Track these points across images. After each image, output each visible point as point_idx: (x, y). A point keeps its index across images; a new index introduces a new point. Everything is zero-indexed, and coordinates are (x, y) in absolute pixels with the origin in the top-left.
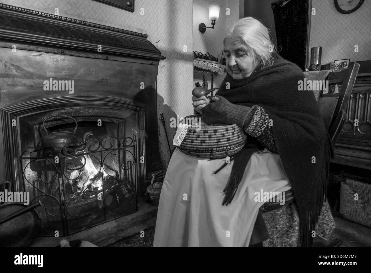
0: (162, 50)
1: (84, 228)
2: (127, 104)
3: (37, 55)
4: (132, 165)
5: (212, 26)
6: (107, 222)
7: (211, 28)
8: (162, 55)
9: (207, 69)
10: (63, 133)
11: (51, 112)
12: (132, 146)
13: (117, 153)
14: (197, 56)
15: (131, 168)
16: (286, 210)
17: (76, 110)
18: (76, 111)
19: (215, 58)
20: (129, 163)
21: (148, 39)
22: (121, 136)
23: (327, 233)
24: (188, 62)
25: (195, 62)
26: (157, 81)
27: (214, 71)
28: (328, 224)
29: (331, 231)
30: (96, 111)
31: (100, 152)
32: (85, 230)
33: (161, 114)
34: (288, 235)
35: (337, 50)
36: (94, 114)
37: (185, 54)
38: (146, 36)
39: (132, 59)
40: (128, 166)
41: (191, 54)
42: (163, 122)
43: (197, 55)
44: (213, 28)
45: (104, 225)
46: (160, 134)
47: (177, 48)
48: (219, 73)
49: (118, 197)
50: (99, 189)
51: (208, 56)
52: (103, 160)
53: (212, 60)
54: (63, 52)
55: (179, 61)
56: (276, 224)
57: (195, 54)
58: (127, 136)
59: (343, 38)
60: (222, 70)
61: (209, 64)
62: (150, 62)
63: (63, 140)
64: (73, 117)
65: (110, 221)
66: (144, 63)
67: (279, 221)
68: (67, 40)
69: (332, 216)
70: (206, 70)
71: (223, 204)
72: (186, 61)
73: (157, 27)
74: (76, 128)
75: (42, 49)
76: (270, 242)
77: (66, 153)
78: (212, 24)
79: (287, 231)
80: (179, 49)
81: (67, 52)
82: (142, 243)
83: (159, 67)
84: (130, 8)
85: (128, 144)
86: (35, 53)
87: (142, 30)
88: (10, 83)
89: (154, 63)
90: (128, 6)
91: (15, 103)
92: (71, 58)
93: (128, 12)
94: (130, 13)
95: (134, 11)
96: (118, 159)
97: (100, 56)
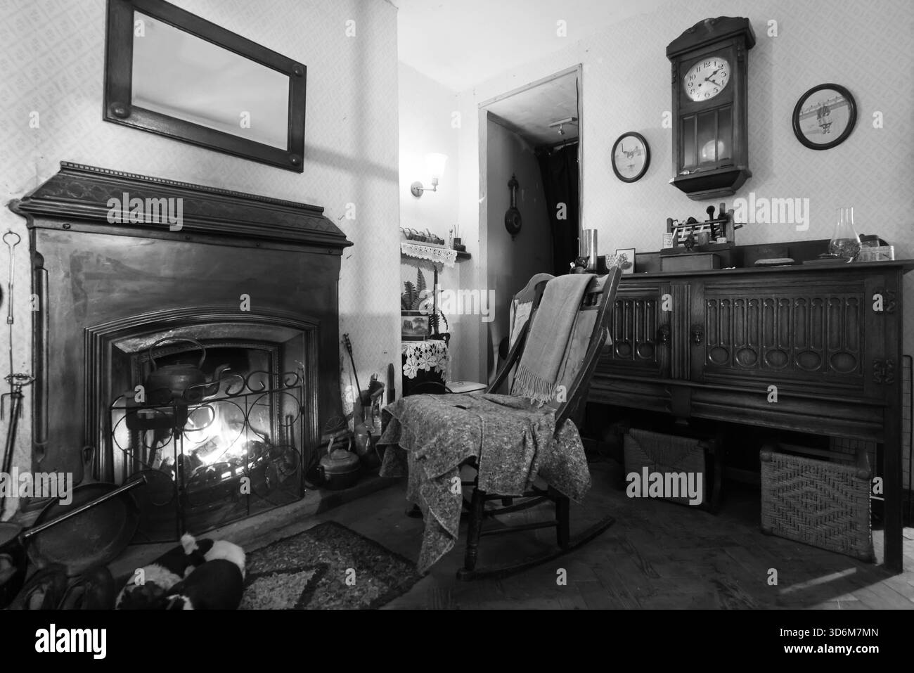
0: (348, 231)
1: (212, 528)
3: (148, 244)
4: (294, 420)
5: (433, 187)
6: (252, 516)
7: (431, 190)
8: (348, 239)
9: (426, 257)
10: (182, 367)
11: (163, 333)
12: (298, 387)
13: (267, 402)
15: (292, 425)
17: (203, 329)
18: (204, 331)
19: (439, 239)
20: (289, 419)
21: (324, 214)
22: (276, 371)
23: (580, 492)
25: (404, 247)
26: (339, 281)
27: (437, 261)
29: (586, 491)
30: (236, 330)
31: (245, 397)
32: (214, 529)
33: (344, 335)
38: (321, 210)
39: (299, 247)
40: (287, 422)
42: (347, 348)
43: (408, 235)
44: (435, 190)
45: (248, 520)
46: (342, 369)
49: (268, 479)
51: (427, 234)
52: (248, 410)
53: (434, 242)
54: (189, 239)
57: (404, 232)
58: (286, 371)
60: (451, 258)
61: (428, 249)
62: (327, 251)
63: (182, 379)
64: (199, 341)
65: (256, 515)
66: (318, 252)
68: (196, 220)
70: (422, 260)
73: (340, 195)
74: (203, 359)
75: (155, 235)
76: (489, 483)
77: (188, 399)
78: (432, 184)
79: (513, 472)
81: (195, 238)
83: (343, 258)
84: (298, 168)
85: (290, 383)
86: (144, 241)
87: (315, 201)
88: (102, 288)
89: (335, 251)
90: (293, 164)
91: (108, 319)
92: (200, 247)
93: (293, 173)
94: (297, 174)
95: (302, 171)
96: (268, 412)
97: (247, 243)
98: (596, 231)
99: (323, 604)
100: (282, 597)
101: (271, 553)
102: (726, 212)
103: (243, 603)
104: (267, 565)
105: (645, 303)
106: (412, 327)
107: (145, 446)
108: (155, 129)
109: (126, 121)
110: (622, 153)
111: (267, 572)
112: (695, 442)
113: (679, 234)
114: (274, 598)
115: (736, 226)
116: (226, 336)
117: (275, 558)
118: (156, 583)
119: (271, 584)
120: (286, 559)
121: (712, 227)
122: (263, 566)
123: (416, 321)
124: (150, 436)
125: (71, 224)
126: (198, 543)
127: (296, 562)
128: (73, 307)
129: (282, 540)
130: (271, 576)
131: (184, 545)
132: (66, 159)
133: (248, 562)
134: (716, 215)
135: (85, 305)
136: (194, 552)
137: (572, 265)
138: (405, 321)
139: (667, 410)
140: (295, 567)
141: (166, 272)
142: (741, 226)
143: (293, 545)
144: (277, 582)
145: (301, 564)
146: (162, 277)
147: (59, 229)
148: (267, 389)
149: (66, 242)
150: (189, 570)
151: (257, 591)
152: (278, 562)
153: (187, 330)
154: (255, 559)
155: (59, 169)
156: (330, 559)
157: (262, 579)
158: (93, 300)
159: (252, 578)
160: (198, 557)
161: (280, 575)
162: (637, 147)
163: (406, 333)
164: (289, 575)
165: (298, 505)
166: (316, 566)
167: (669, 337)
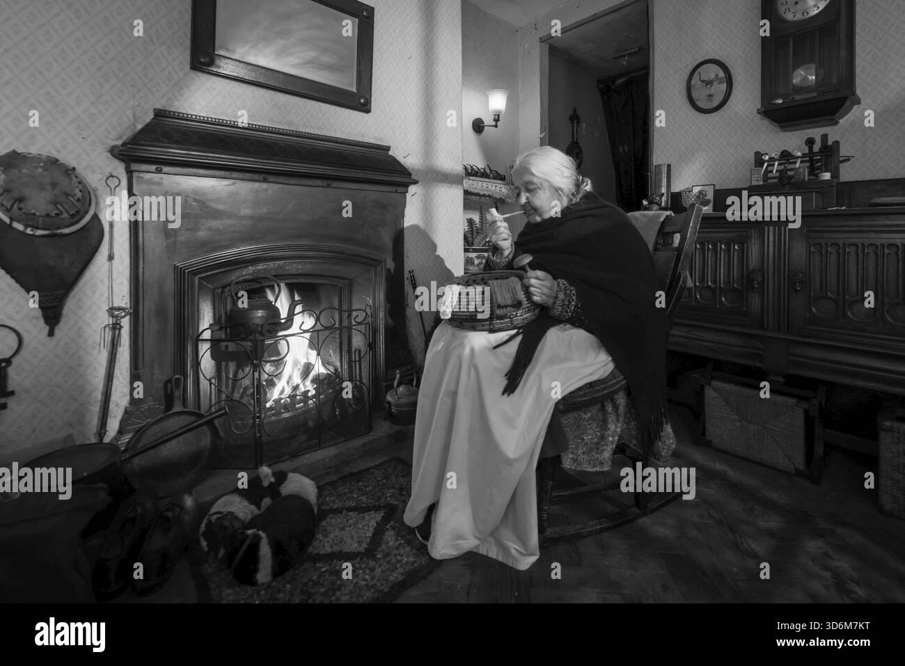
0: (413, 169)
1: (287, 457)
2: (357, 255)
3: (230, 185)
4: (362, 356)
5: (494, 123)
6: (322, 448)
7: (493, 126)
8: (414, 177)
9: (487, 193)
10: (260, 302)
11: (243, 269)
12: (366, 323)
13: (337, 336)
14: (471, 173)
15: (360, 361)
16: (596, 414)
17: (279, 265)
18: (279, 267)
19: (499, 175)
20: (357, 353)
21: (390, 153)
22: (345, 307)
23: (663, 454)
24: (454, 186)
25: (466, 184)
26: (405, 218)
27: (498, 197)
28: (665, 442)
29: (670, 452)
30: (309, 266)
31: (316, 331)
32: (288, 459)
33: (409, 271)
34: (598, 449)
35: (696, 170)
36: (306, 272)
37: (450, 174)
38: (388, 148)
40: (355, 357)
41: (460, 172)
42: (413, 284)
43: (470, 171)
44: (496, 126)
45: (319, 452)
46: (407, 305)
47: (438, 163)
48: (507, 200)
49: (338, 410)
50: (310, 394)
51: (488, 171)
52: (320, 344)
53: (495, 178)
54: (266, 179)
55: (440, 184)
56: (583, 434)
57: (466, 168)
58: (354, 308)
59: (703, 150)
60: (513, 194)
61: (490, 185)
62: (393, 189)
64: (274, 276)
65: (326, 447)
66: (385, 190)
67: (587, 429)
68: (272, 162)
69: (670, 430)
70: (484, 195)
71: (503, 394)
72: (452, 184)
73: (406, 133)
75: (236, 176)
76: (573, 459)
77: (265, 333)
78: (494, 120)
79: (597, 443)
80: (440, 166)
81: (271, 178)
82: (381, 481)
83: (408, 195)
84: (365, 108)
85: (359, 320)
86: (226, 182)
87: (382, 140)
88: (189, 227)
89: (401, 189)
90: (361, 104)
91: (195, 256)
92: (276, 186)
93: (361, 114)
94: (365, 114)
95: (370, 112)
96: (338, 345)
97: (319, 182)
98: (669, 166)
99: (393, 549)
100: (352, 538)
101: (341, 488)
102: (830, 143)
103: (315, 541)
104: (338, 501)
105: (732, 245)
106: (474, 263)
107: (227, 377)
108: (236, 75)
109: (210, 69)
110: (699, 83)
111: (337, 509)
112: (791, 401)
113: (770, 169)
114: (345, 539)
115: (841, 159)
116: (300, 271)
117: (345, 494)
118: (236, 514)
119: (342, 523)
120: (356, 496)
121: (811, 161)
122: (334, 502)
123: (478, 257)
124: (232, 366)
125: (162, 167)
126: (274, 474)
127: (365, 500)
128: (164, 245)
129: (351, 474)
130: (341, 513)
131: (262, 477)
132: (158, 106)
133: (319, 496)
134: (816, 148)
135: (175, 243)
136: (271, 484)
137: (645, 203)
138: (468, 257)
139: (758, 364)
140: (364, 505)
141: (246, 211)
142: (848, 160)
143: (362, 481)
144: (347, 521)
145: (370, 503)
146: (242, 217)
147: (153, 173)
148: (337, 325)
149: (159, 184)
150: (267, 501)
151: (328, 529)
152: (347, 499)
153: (265, 267)
154: (326, 492)
155: (152, 116)
156: (398, 500)
157: (333, 516)
158: (181, 238)
159: (323, 514)
160: (273, 490)
161: (350, 513)
162: (717, 75)
163: (469, 270)
164: (358, 514)
165: (366, 439)
166: (384, 507)
167: (762, 284)
